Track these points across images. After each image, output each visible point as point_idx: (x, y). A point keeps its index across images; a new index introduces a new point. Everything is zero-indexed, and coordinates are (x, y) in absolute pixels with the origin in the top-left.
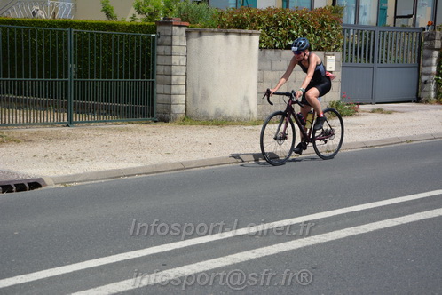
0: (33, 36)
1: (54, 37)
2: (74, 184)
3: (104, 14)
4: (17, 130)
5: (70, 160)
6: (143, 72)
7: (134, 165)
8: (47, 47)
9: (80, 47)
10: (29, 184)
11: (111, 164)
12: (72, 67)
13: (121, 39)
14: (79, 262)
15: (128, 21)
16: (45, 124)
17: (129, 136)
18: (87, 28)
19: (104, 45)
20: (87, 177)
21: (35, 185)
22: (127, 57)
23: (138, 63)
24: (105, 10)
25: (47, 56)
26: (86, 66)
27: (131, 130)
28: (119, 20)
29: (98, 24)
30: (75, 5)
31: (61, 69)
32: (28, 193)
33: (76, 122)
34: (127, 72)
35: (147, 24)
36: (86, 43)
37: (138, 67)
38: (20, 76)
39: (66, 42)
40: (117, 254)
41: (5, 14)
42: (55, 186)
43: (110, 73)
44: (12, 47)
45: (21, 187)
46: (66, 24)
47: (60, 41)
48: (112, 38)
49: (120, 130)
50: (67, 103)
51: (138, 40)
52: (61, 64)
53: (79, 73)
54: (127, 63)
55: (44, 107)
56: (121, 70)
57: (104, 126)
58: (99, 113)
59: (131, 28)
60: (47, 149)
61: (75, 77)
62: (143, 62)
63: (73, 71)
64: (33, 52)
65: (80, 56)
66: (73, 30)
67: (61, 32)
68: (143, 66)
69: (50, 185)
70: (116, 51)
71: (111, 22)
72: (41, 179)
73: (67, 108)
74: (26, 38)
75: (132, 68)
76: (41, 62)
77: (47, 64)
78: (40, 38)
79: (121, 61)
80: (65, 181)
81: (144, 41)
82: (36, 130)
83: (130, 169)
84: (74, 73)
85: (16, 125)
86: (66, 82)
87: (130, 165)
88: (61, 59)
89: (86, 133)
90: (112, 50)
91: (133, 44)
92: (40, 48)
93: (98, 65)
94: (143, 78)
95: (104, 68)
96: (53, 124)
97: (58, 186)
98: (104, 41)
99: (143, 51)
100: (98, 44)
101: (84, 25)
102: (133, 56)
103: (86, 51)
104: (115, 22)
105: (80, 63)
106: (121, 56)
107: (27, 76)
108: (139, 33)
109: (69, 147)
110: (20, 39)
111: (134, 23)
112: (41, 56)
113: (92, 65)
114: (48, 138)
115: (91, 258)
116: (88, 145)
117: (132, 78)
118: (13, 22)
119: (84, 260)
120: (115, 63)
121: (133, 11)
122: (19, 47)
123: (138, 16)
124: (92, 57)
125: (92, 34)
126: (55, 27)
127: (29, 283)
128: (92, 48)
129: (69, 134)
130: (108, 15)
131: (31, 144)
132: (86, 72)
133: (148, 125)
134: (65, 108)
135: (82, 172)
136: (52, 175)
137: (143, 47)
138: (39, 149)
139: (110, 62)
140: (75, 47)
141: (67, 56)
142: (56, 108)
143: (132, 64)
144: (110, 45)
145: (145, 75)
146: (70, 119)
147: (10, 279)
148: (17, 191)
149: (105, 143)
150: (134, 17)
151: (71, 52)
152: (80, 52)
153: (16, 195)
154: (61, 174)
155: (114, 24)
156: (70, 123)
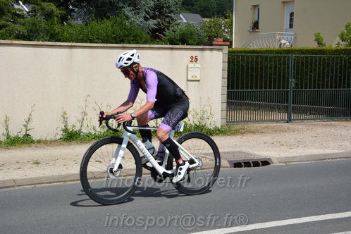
0: (266, 60)
1: (280, 60)
2: (292, 163)
3: (316, 42)
4: (254, 125)
5: (289, 146)
6: (344, 83)
7: (337, 151)
8: (275, 67)
9: (298, 67)
10: (262, 162)
11: (319, 150)
12: (292, 81)
13: (328, 60)
14: (297, 217)
15: (334, 46)
16: (272, 121)
17: (333, 130)
18: (303, 53)
19: (315, 65)
20: (301, 159)
21: (266, 163)
22: (332, 72)
23: (340, 77)
24: (317, 40)
25: (275, 74)
26: (302, 80)
27: (334, 126)
28: (327, 47)
29: (311, 50)
30: (295, 38)
31: (284, 83)
32: (261, 168)
33: (294, 120)
34: (332, 83)
35: (348, 48)
36: (302, 63)
37: (340, 80)
38: (256, 88)
39: (288, 64)
40: (325, 214)
41: (248, 47)
42: (279, 164)
43: (319, 84)
44: (252, 69)
45: (256, 164)
46: (288, 52)
47: (284, 63)
48: (322, 60)
49: (326, 126)
50: (287, 106)
51: (341, 60)
52: (284, 79)
53: (297, 85)
54: (332, 77)
55: (272, 109)
56: (327, 82)
57: (314, 123)
58: (310, 114)
59: (337, 51)
60: (274, 138)
61: (293, 88)
62: (345, 76)
63: (293, 84)
64: (266, 71)
65: (298, 74)
66: (294, 55)
67: (285, 57)
68: (345, 79)
69: (276, 163)
70: (324, 69)
71: (321, 48)
72: (270, 159)
73: (287, 110)
74: (261, 62)
75: (336, 80)
76: (270, 78)
77: (275, 79)
78: (271, 61)
79: (328, 76)
80: (286, 161)
81: (345, 61)
82: (266, 125)
83: (333, 154)
84: (293, 85)
85: (253, 121)
86: (288, 91)
87: (333, 151)
88: (284, 76)
89: (300, 127)
90: (322, 68)
91: (337, 63)
92: (271, 68)
93: (310, 79)
94: (344, 87)
95: (315, 81)
96: (277, 121)
97: (281, 164)
98: (316, 61)
99: (345, 68)
100: (311, 65)
101: (301, 51)
102: (336, 72)
103: (302, 69)
104: (324, 48)
105: (297, 78)
106: (328, 72)
107: (261, 88)
108: (342, 55)
109: (289, 137)
110: (257, 63)
111: (339, 48)
112: (270, 74)
113: (306, 79)
114: (275, 131)
115: (306, 216)
116: (302, 136)
117: (336, 87)
118: (253, 52)
119: (301, 216)
120: (323, 77)
121: (338, 39)
122: (257, 68)
123: (342, 43)
124: (306, 74)
125: (307, 57)
126: (281, 53)
127: (264, 229)
128: (307, 68)
129: (289, 128)
130: (319, 43)
131: (263, 134)
132: (301, 84)
133: (348, 122)
134: (286, 109)
135: (298, 155)
136: (277, 156)
137: (345, 65)
138: (268, 138)
139: (319, 76)
140: (294, 66)
141: (288, 74)
142: (280, 110)
143: (336, 78)
144: (320, 64)
145: (346, 85)
146: (289, 117)
147: (252, 225)
148: (254, 166)
149: (314, 135)
150: (338, 44)
151: (292, 71)
152: (298, 70)
153: (253, 169)
154: (283, 156)
155: (323, 50)
156: (289, 121)
